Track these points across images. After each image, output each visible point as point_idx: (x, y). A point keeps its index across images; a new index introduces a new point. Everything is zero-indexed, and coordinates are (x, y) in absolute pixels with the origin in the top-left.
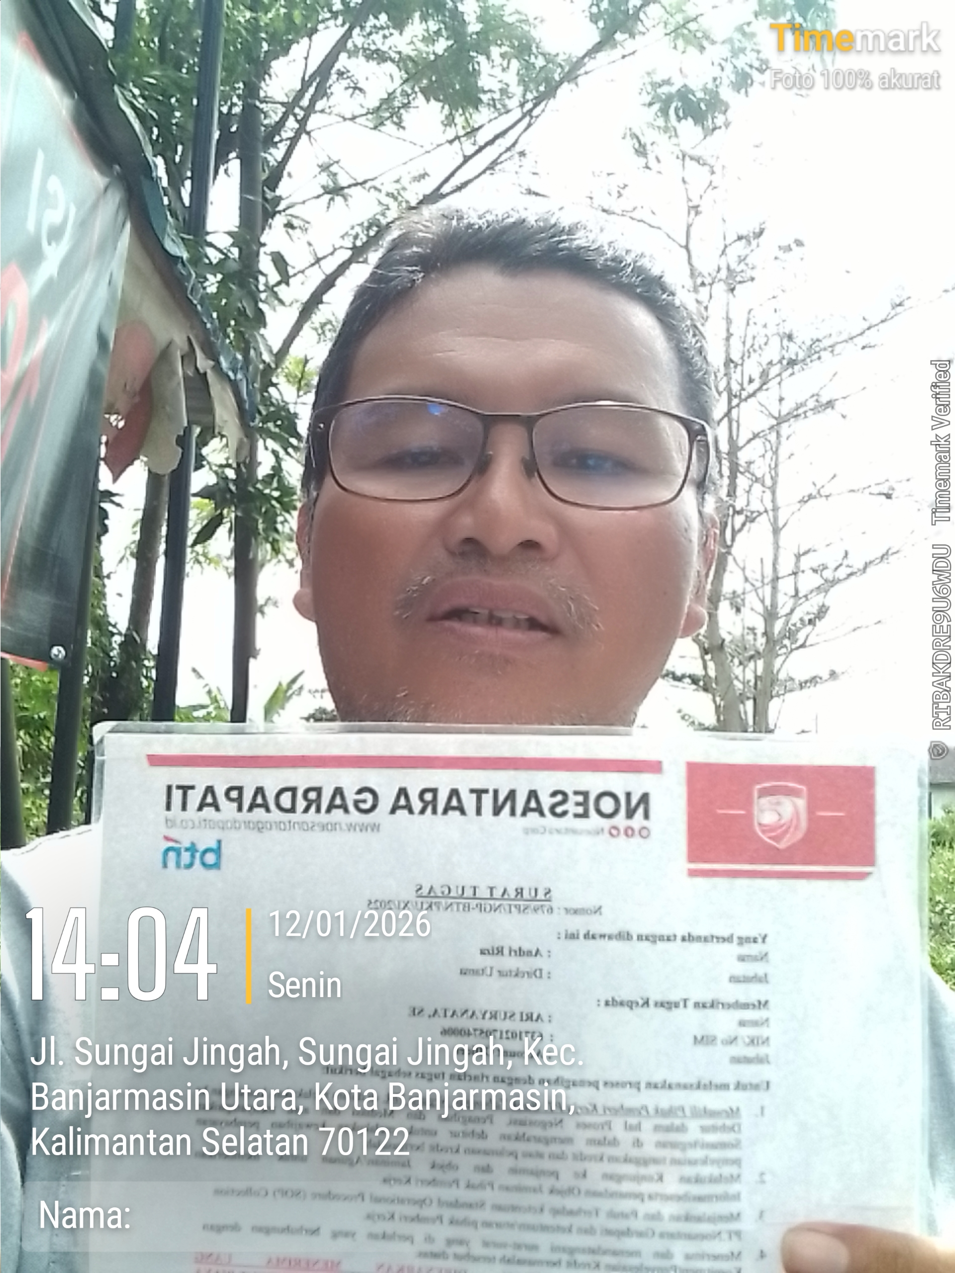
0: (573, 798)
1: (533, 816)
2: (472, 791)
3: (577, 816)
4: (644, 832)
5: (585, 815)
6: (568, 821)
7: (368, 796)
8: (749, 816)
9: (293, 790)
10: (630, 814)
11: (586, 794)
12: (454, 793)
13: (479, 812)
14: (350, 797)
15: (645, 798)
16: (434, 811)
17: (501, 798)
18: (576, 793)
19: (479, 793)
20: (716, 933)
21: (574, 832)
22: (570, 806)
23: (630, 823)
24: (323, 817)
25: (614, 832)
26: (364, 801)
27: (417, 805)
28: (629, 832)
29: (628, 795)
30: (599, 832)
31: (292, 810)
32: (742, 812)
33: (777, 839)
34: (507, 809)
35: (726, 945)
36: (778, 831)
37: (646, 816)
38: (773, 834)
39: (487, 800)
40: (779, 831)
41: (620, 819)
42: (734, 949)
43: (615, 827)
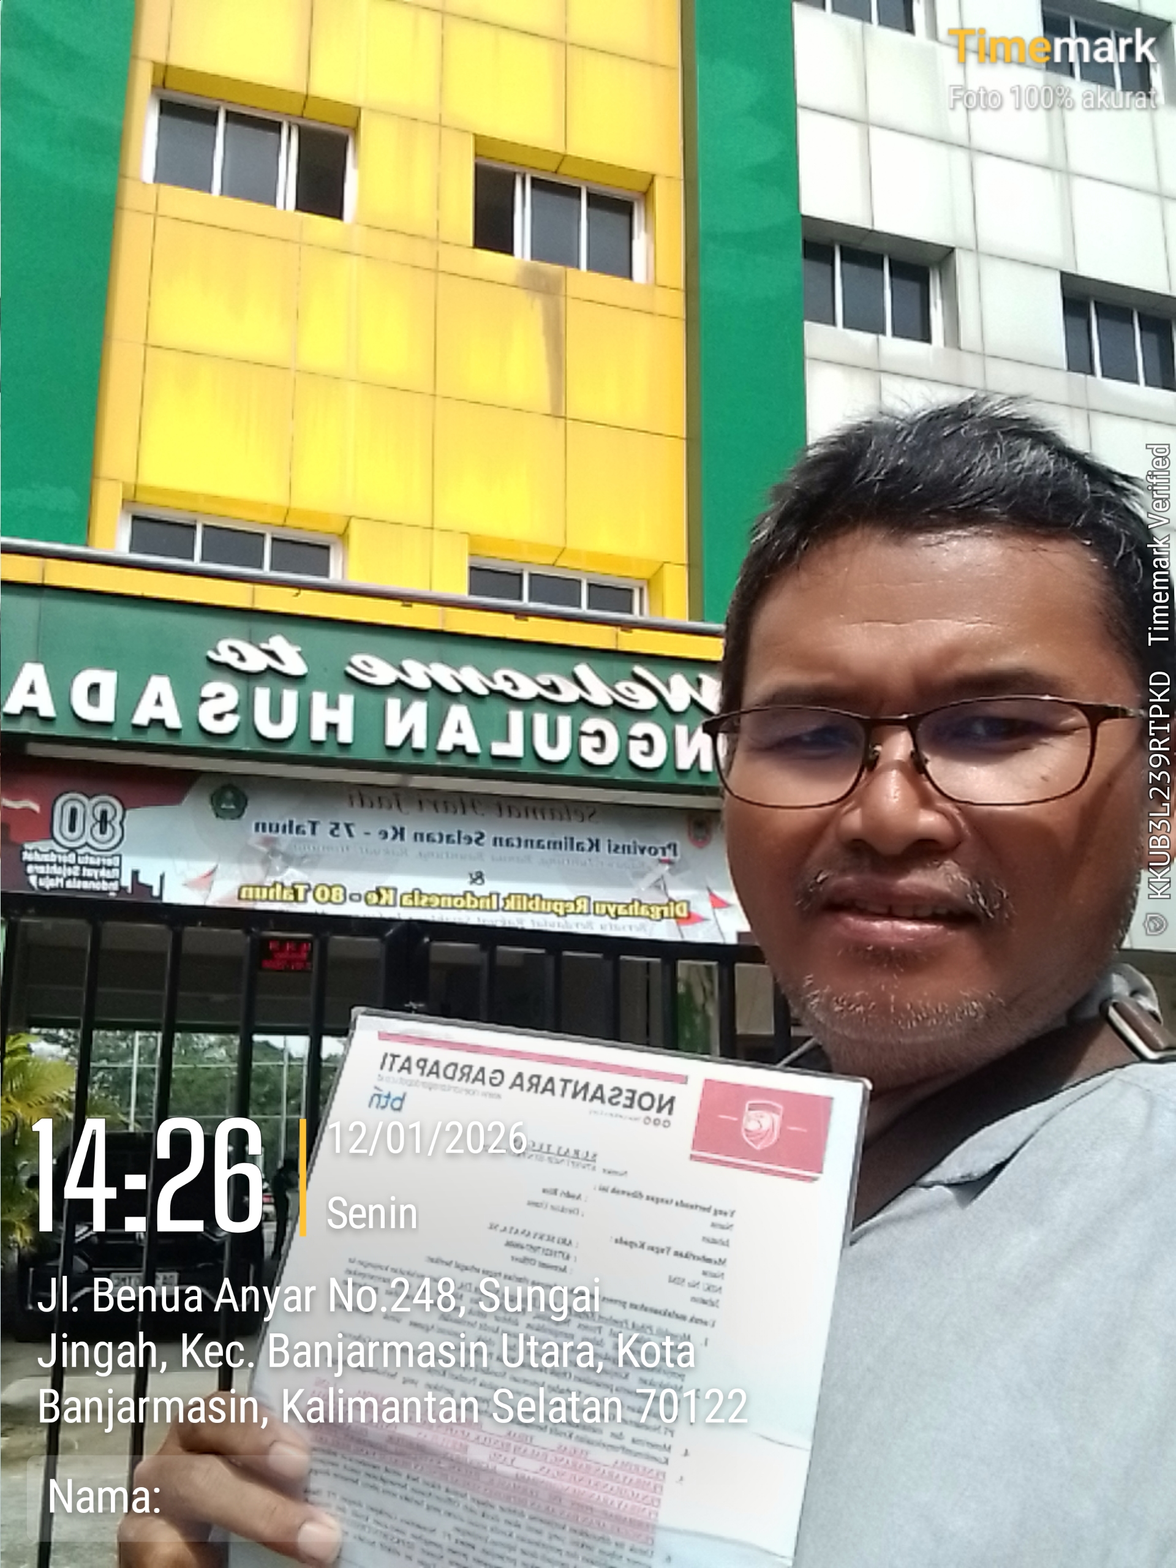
0: (625, 1094)
2: (563, 1080)
3: (625, 1106)
4: (667, 1124)
5: (631, 1106)
7: (498, 1075)
8: (740, 1123)
9: (456, 1065)
10: (660, 1109)
11: (634, 1092)
12: (551, 1080)
13: (563, 1095)
14: (488, 1074)
15: (672, 1100)
16: (536, 1091)
17: (579, 1088)
18: (629, 1091)
19: (566, 1081)
20: (699, 1204)
22: (622, 1100)
23: (659, 1116)
24: (469, 1085)
25: (647, 1121)
26: (495, 1078)
27: (526, 1085)
28: (656, 1122)
29: (661, 1097)
31: (452, 1078)
32: (735, 1119)
33: (755, 1142)
34: (582, 1095)
35: (706, 1214)
36: (756, 1137)
37: (670, 1112)
38: (753, 1138)
39: (570, 1087)
40: (758, 1137)
41: (652, 1113)
42: (709, 1217)
43: (648, 1118)
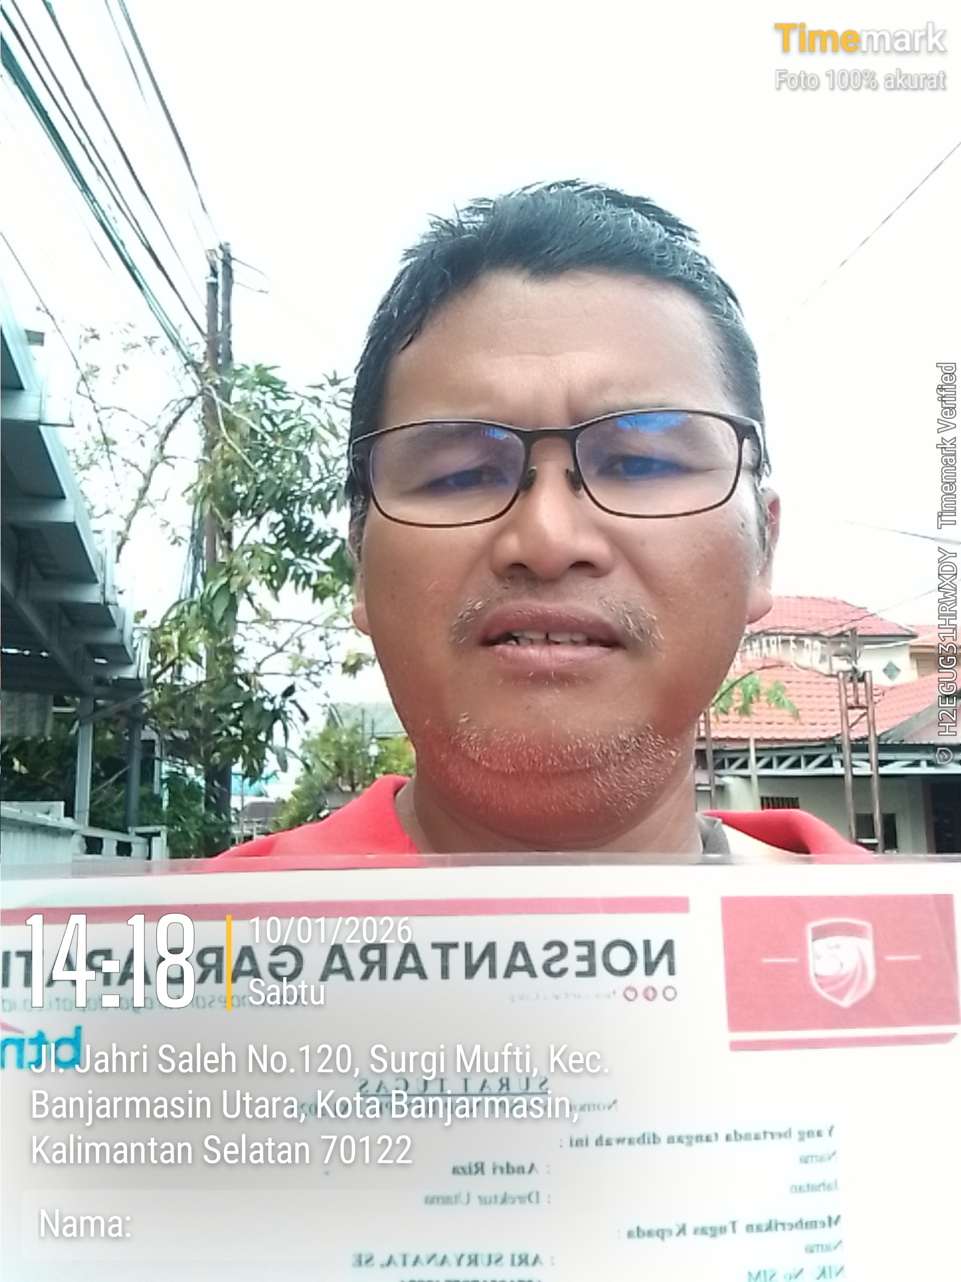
0: (574, 952)
1: (521, 979)
2: (435, 946)
3: (579, 974)
4: (671, 995)
5: (591, 972)
6: (569, 982)
7: (288, 958)
8: (803, 966)
10: (650, 969)
11: (590, 945)
12: (410, 949)
13: (445, 973)
14: (264, 959)
15: (668, 947)
16: (383, 975)
17: (476, 956)
18: (578, 943)
19: (445, 948)
20: (769, 1129)
21: (576, 995)
22: (571, 962)
23: (652, 980)
25: (630, 995)
26: (283, 965)
27: (357, 967)
28: (650, 994)
29: (647, 944)
30: (610, 994)
32: (794, 960)
33: (841, 994)
34: (484, 969)
36: (839, 984)
37: (671, 971)
38: (833, 988)
39: (457, 958)
40: (842, 984)
41: (638, 978)
43: (632, 989)
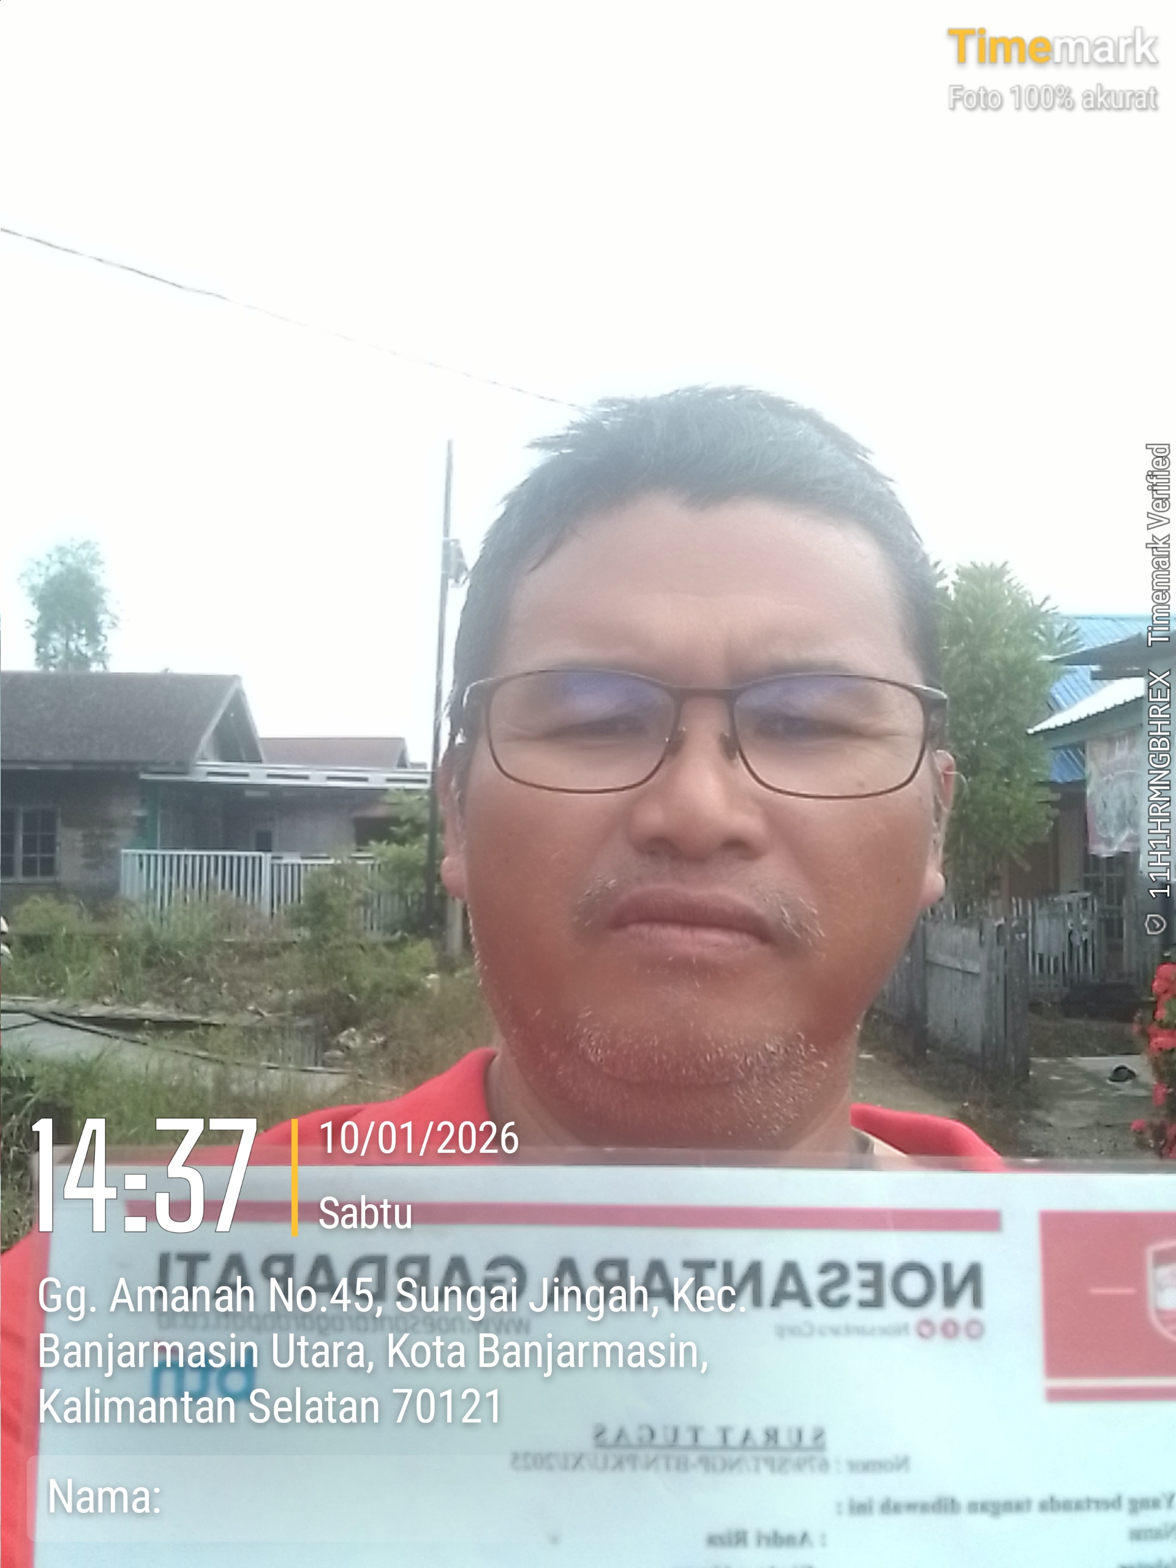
0: (857, 1276)
1: (791, 1309)
2: (687, 1264)
3: (863, 1304)
4: (975, 1331)
5: (877, 1303)
6: (851, 1314)
7: (509, 1273)
8: (1141, 1298)
10: (951, 1298)
11: (876, 1268)
14: (478, 1273)
15: (974, 1274)
18: (862, 1266)
19: (699, 1268)
20: (1094, 1495)
21: (861, 1331)
22: (854, 1289)
25: (926, 1330)
26: (501, 1281)
28: (950, 1330)
29: (947, 1269)
30: (900, 1330)
32: (1130, 1291)
35: (1108, 1514)
37: (977, 1301)
41: (936, 1310)
43: (926, 1322)
